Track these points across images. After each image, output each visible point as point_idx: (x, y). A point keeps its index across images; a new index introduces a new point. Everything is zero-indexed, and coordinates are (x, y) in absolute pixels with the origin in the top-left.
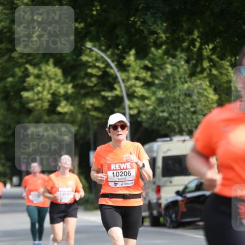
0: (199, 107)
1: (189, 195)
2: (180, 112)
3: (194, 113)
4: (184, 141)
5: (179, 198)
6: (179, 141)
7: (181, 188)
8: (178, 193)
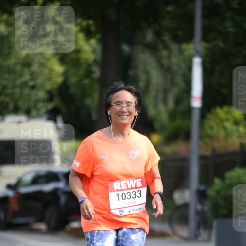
0: (39, 81)
1: (23, 190)
2: (14, 87)
3: (33, 87)
4: (19, 122)
5: (11, 193)
6: (12, 122)
7: (13, 181)
8: (9, 187)
